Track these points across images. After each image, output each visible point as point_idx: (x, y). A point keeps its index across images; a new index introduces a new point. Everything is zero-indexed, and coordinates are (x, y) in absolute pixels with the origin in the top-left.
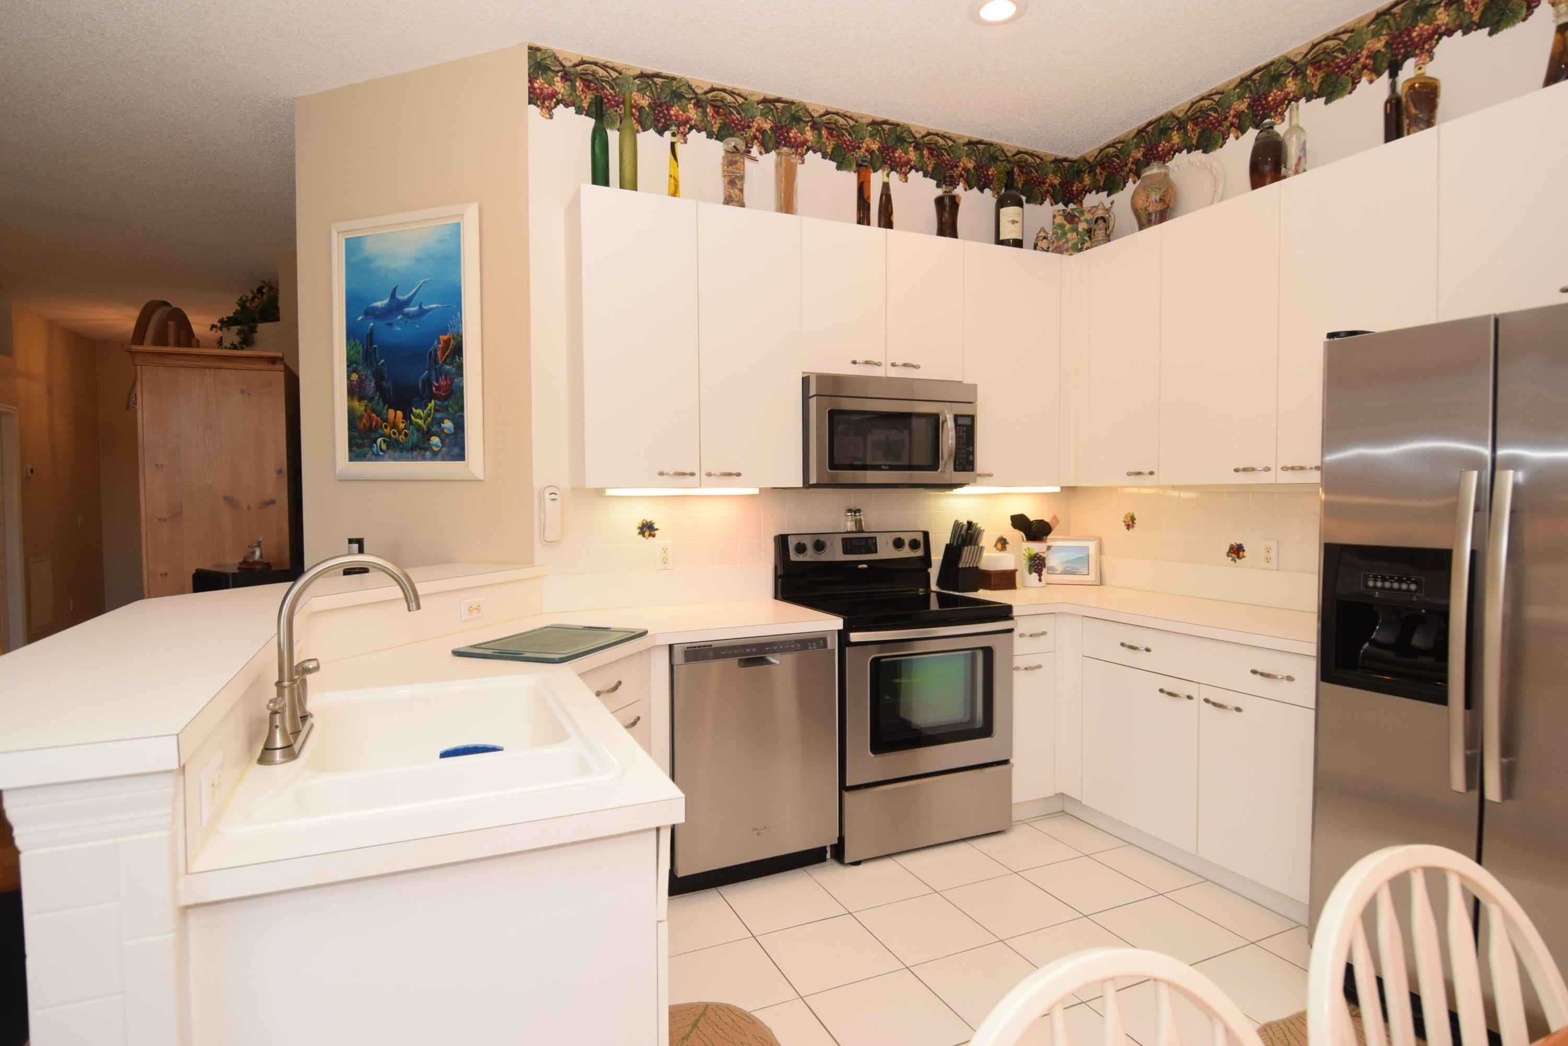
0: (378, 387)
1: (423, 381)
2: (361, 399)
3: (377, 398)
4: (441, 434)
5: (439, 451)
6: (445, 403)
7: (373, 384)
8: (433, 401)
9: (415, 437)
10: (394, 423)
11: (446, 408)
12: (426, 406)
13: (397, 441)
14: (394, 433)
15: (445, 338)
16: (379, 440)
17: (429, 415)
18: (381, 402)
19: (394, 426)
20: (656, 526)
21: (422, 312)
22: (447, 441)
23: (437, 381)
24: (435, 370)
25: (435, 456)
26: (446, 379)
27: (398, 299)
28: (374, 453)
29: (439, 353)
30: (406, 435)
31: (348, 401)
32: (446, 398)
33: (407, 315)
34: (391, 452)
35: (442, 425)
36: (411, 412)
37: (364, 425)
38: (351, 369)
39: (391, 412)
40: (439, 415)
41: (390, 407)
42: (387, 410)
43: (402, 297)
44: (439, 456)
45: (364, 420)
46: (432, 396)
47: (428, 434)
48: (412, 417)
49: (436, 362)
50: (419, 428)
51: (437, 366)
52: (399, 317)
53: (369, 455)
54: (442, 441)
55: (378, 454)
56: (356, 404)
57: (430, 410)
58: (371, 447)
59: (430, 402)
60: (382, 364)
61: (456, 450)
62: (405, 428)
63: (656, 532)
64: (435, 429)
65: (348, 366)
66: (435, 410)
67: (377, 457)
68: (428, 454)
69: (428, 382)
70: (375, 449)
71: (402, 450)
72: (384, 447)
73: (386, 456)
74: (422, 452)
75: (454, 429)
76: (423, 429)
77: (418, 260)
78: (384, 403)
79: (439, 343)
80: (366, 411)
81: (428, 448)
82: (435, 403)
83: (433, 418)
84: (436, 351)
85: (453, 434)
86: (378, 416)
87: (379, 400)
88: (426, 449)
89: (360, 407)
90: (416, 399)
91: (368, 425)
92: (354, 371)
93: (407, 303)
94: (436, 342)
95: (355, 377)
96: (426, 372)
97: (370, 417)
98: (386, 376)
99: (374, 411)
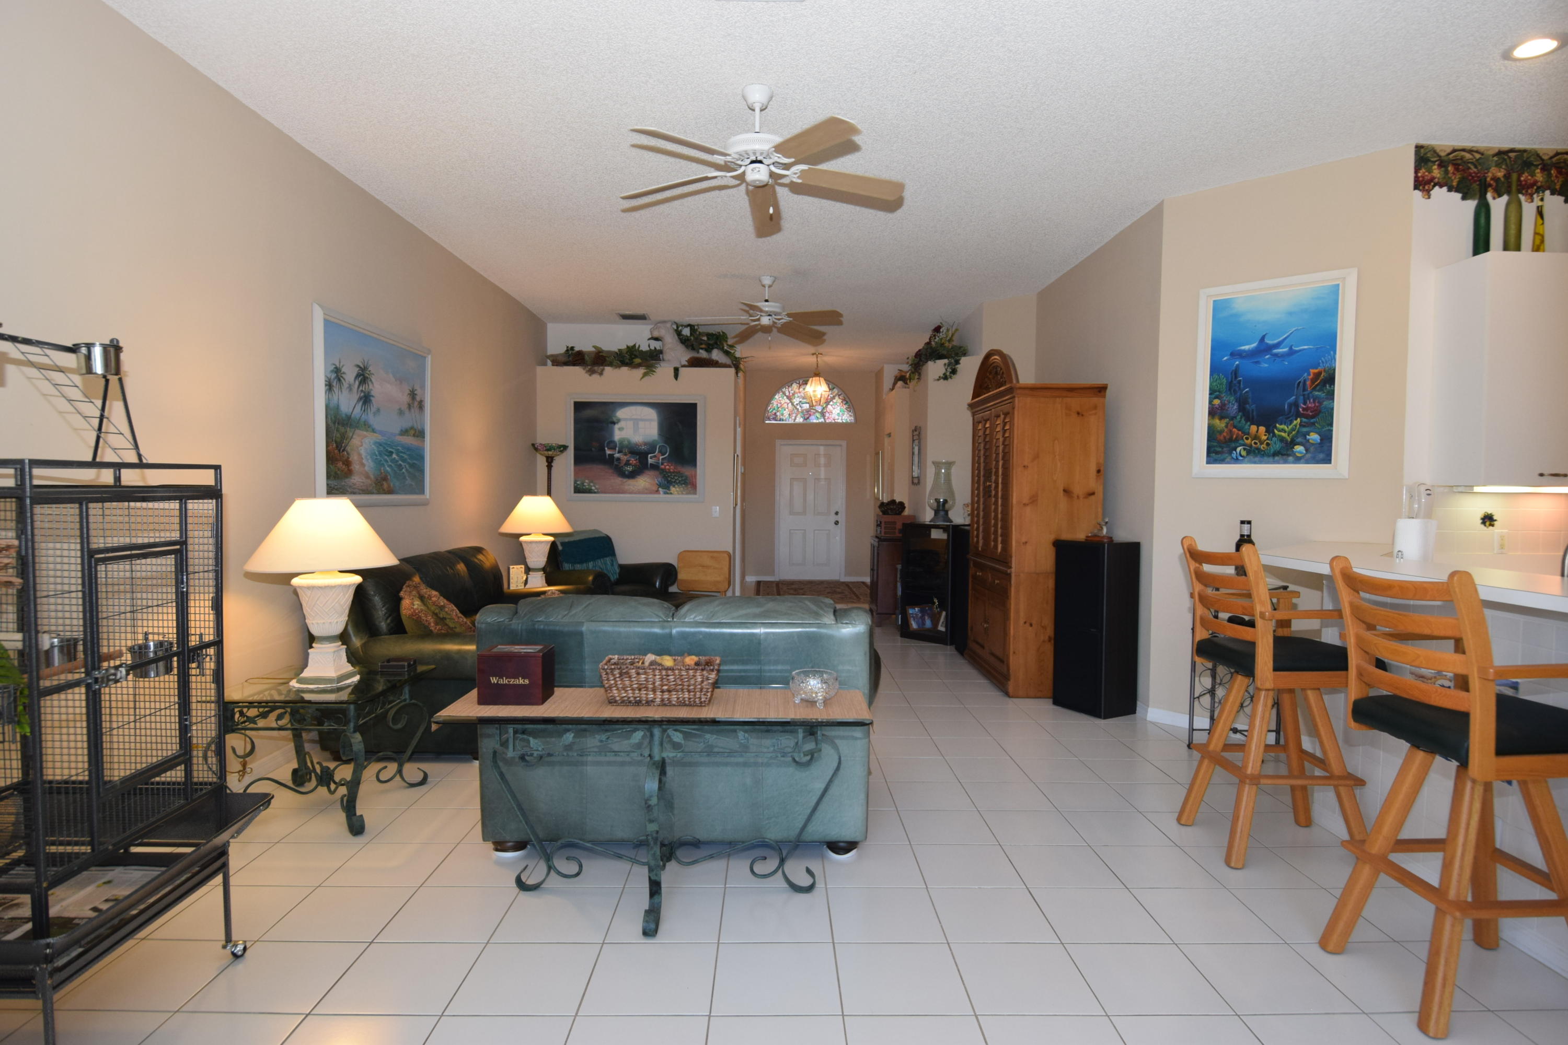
0: (1242, 408)
1: (1290, 405)
2: (1221, 418)
3: (1239, 417)
4: (1306, 444)
5: (1303, 456)
6: (1312, 421)
7: (1235, 407)
8: (1299, 419)
9: (1278, 446)
10: (1256, 435)
11: (1313, 424)
12: (1291, 422)
13: (1258, 449)
14: (1255, 443)
15: (1316, 371)
16: (1238, 449)
17: (1293, 430)
18: (1243, 420)
19: (1256, 437)
20: (1495, 518)
21: (1292, 352)
22: (1312, 449)
23: (1305, 403)
24: (1304, 395)
25: (1298, 460)
26: (1314, 402)
27: (1267, 344)
28: (1233, 458)
29: (1308, 383)
30: (1268, 444)
31: (1209, 420)
32: (1313, 417)
33: (1276, 355)
34: (1251, 457)
35: (1308, 437)
36: (1276, 427)
37: (1225, 437)
38: (1213, 396)
39: (1254, 428)
40: (1304, 430)
41: (1253, 423)
42: (1250, 426)
43: (1269, 341)
44: (1302, 461)
45: (1225, 434)
46: (1298, 415)
47: (1293, 443)
48: (1276, 431)
49: (1304, 390)
50: (1282, 439)
51: (1306, 393)
52: (1267, 357)
53: (1228, 460)
54: (1307, 450)
55: (1237, 459)
56: (1217, 422)
57: (1296, 426)
58: (1230, 453)
59: (1296, 420)
60: (1246, 392)
61: (1321, 456)
62: (1267, 439)
63: (1495, 523)
64: (1299, 440)
65: (1210, 394)
66: (1300, 425)
67: (1236, 461)
68: (1291, 458)
69: (1296, 404)
70: (1234, 456)
71: (1263, 456)
72: (1244, 453)
73: (1246, 460)
74: (1285, 457)
75: (1321, 440)
76: (1287, 440)
77: (1290, 314)
78: (1247, 421)
79: (1309, 374)
80: (1226, 427)
81: (1294, 454)
82: (1301, 421)
83: (1298, 431)
84: (1305, 381)
85: (1319, 444)
86: (1239, 430)
87: (1241, 418)
88: (1288, 455)
89: (1220, 424)
90: (1281, 418)
91: (1228, 437)
92: (1217, 397)
93: (1277, 346)
94: (1306, 374)
95: (1217, 402)
96: (1294, 397)
97: (1231, 431)
98: (1250, 400)
99: (1235, 427)
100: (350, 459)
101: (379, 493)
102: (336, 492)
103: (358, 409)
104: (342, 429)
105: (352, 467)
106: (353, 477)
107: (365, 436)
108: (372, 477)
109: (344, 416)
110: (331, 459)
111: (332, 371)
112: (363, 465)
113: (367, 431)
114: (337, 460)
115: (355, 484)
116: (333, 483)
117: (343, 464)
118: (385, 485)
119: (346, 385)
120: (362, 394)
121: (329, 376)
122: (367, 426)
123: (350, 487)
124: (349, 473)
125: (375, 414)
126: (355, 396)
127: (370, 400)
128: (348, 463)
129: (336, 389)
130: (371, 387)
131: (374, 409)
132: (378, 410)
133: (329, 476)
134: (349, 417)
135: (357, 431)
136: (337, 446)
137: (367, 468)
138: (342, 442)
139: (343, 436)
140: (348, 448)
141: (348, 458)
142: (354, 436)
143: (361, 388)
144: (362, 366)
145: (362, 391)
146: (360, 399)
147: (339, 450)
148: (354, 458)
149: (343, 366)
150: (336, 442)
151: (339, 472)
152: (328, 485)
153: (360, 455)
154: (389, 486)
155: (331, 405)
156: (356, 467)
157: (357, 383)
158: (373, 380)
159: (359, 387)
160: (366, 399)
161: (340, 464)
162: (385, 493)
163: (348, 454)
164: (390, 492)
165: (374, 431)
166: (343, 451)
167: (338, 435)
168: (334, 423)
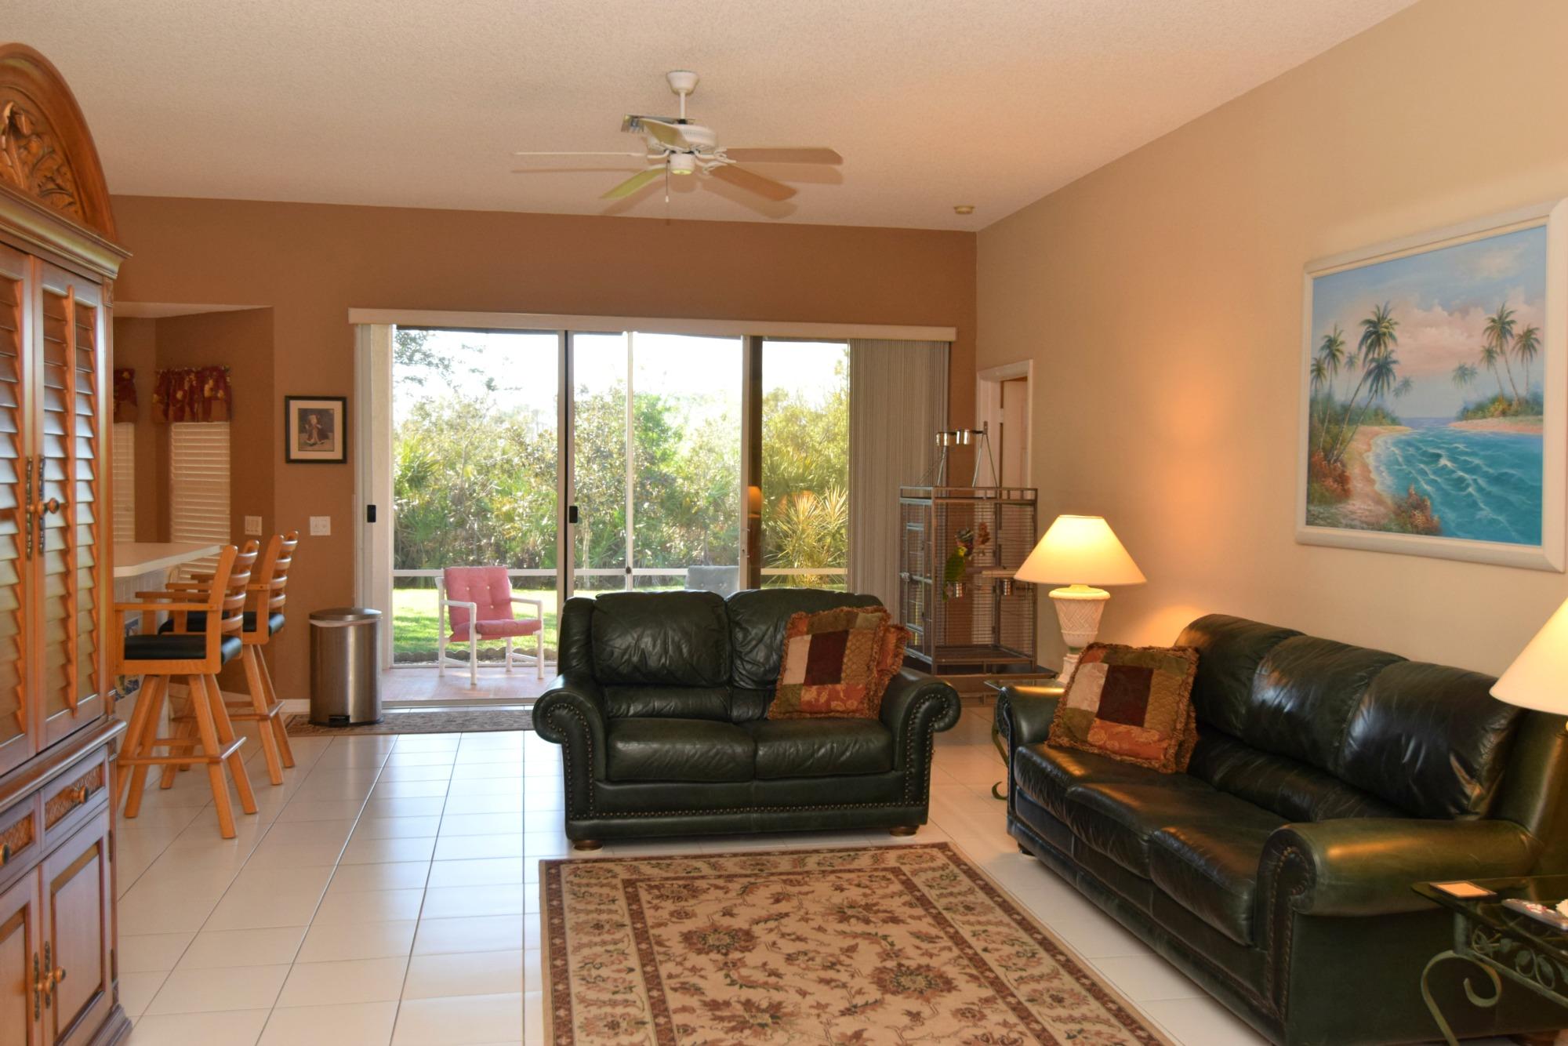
100: (1347, 474)
101: (1403, 530)
102: (1322, 522)
103: (1364, 392)
104: (1334, 429)
105: (1350, 486)
106: (1351, 502)
107: (1377, 434)
108: (1389, 502)
109: (1338, 408)
110: (1315, 473)
111: (1323, 348)
112: (1371, 482)
113: (1381, 424)
114: (1325, 476)
115: (1353, 513)
116: (1315, 509)
117: (1335, 481)
118: (1419, 518)
119: (1343, 359)
120: (1373, 365)
121: (1317, 356)
122: (1382, 416)
123: (1345, 516)
124: (1345, 494)
125: (1397, 393)
126: (1360, 372)
127: (1389, 371)
128: (1342, 479)
129: (1327, 373)
130: (1391, 346)
131: (1394, 385)
132: (1406, 384)
133: (1310, 499)
134: (1346, 409)
135: (1362, 428)
136: (1326, 456)
137: (1378, 487)
138: (1333, 448)
139: (1336, 440)
140: (1345, 457)
141: (1344, 472)
142: (1355, 437)
143: (1370, 356)
144: (1374, 319)
145: (1373, 360)
146: (1369, 373)
147: (1329, 461)
148: (1354, 471)
149: (1340, 334)
150: (1324, 449)
151: (1327, 494)
152: (1308, 511)
153: (1365, 467)
154: (1429, 520)
155: (1320, 397)
156: (1357, 484)
157: (1364, 349)
158: (1396, 334)
159: (1367, 355)
160: (1381, 371)
161: (1330, 482)
162: (1418, 533)
163: (1344, 465)
164: (1431, 530)
165: (1395, 421)
166: (1335, 461)
167: (1328, 439)
168: (1322, 422)
